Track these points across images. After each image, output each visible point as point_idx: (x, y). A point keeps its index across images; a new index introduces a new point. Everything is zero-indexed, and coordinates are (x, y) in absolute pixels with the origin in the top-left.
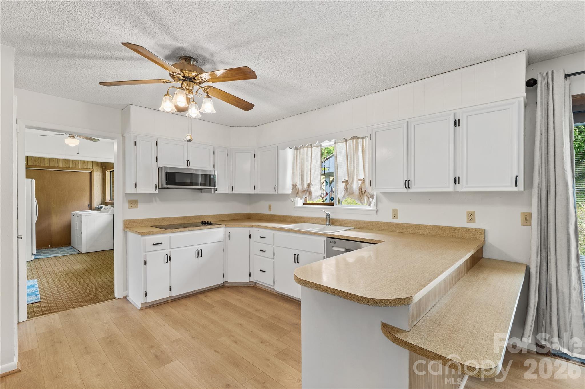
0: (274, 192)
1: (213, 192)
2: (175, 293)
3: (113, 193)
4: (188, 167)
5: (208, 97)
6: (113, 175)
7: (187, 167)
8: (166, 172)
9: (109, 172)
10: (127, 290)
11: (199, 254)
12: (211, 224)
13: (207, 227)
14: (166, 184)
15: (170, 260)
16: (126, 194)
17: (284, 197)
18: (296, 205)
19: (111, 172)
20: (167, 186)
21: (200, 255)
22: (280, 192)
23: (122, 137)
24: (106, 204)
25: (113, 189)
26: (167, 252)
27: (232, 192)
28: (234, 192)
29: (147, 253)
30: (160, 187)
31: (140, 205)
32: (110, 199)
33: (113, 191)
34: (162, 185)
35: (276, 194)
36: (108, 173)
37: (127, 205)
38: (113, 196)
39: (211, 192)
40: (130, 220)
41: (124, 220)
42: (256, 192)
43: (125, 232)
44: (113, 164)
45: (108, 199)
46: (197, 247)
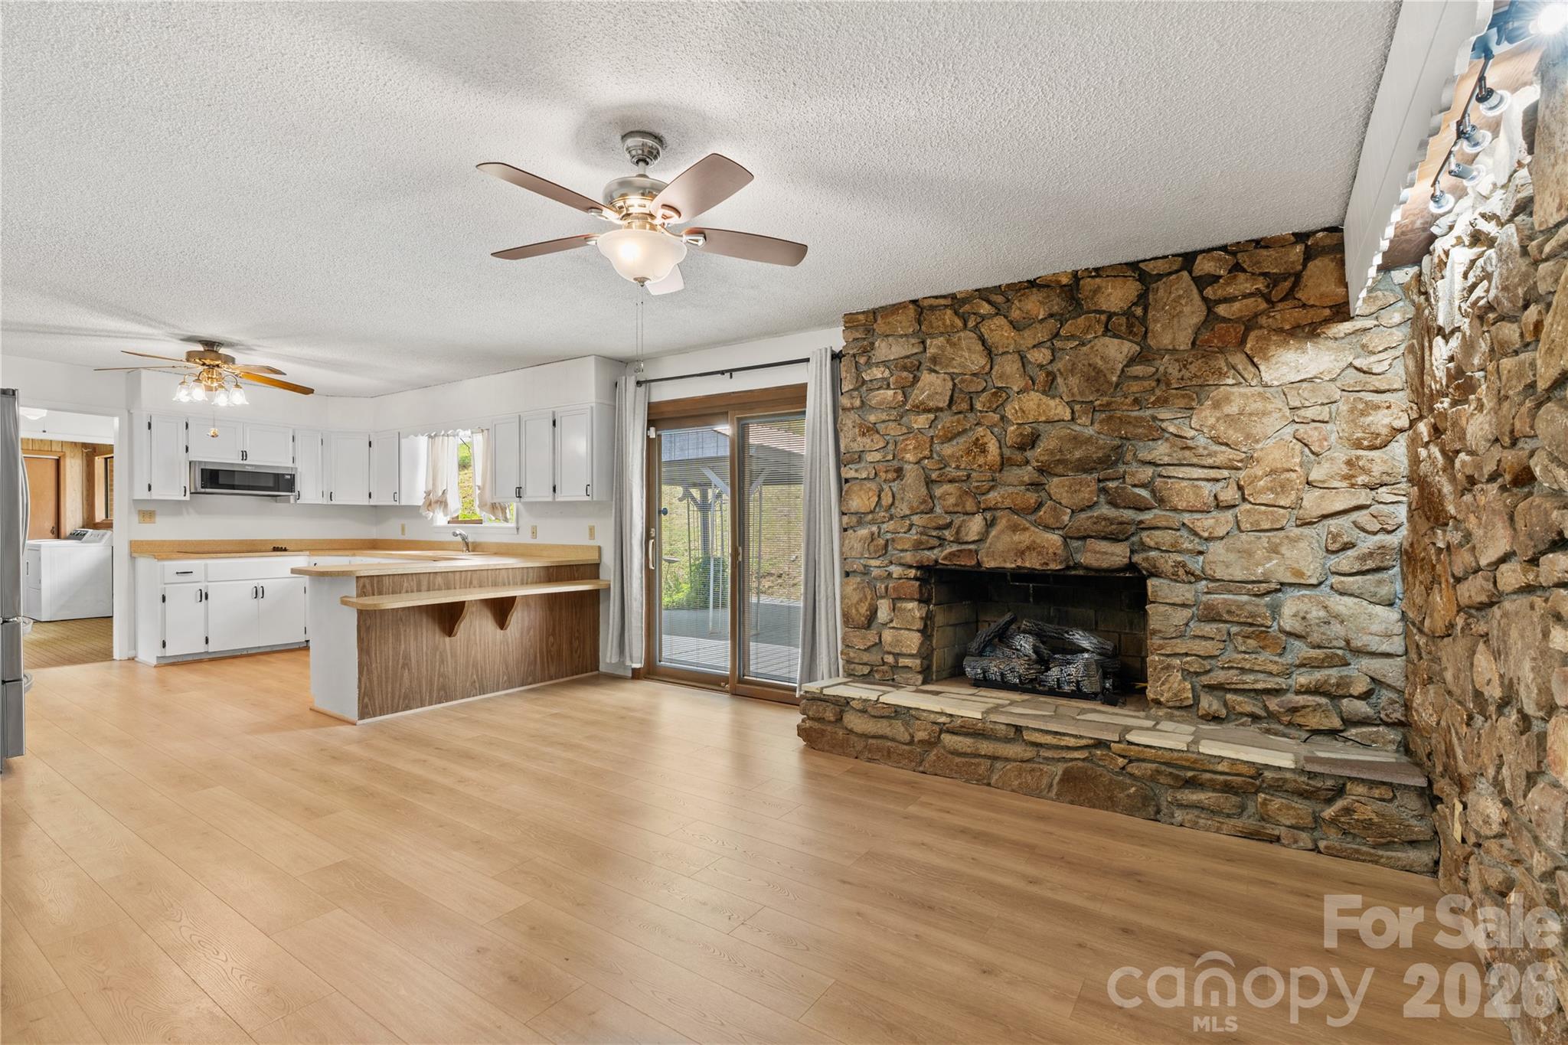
0: (394, 503)
1: (292, 500)
2: (214, 647)
3: (112, 505)
4: (245, 462)
5: (237, 386)
6: (112, 466)
7: (242, 462)
8: (202, 470)
9: (103, 460)
10: (135, 648)
11: (258, 593)
12: (285, 550)
13: (279, 553)
14: (202, 487)
15: (207, 598)
16: (136, 501)
17: (412, 511)
18: (435, 524)
19: (106, 459)
20: (203, 490)
21: (260, 594)
22: (404, 502)
23: (127, 414)
24: (96, 526)
25: (112, 495)
26: (201, 585)
27: (330, 503)
28: (333, 502)
29: (166, 586)
30: (193, 491)
31: (158, 519)
32: (104, 517)
33: (112, 500)
34: (196, 488)
35: (396, 506)
36: (99, 462)
37: (135, 518)
38: (112, 510)
39: (289, 501)
40: (142, 541)
41: (131, 542)
42: (373, 502)
43: (132, 558)
44: (111, 446)
45: (100, 516)
46: (255, 583)
